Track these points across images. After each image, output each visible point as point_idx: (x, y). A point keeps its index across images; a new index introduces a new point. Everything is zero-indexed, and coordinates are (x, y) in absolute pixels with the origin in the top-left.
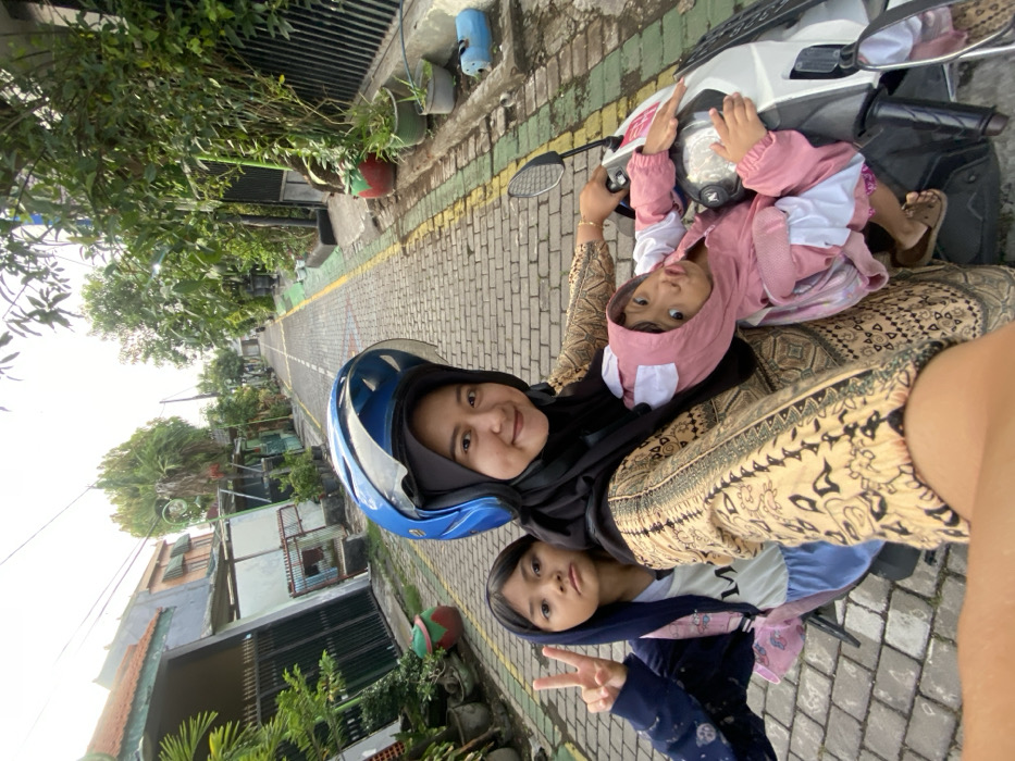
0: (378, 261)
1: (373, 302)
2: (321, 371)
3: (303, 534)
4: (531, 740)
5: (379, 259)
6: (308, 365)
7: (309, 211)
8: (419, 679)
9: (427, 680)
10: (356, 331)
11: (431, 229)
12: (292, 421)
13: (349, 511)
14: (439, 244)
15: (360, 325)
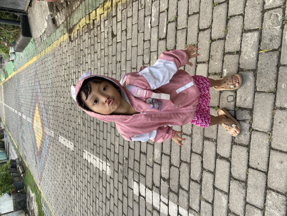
0: (55, 46)
1: (50, 72)
2: (20, 114)
5: (55, 44)
6: (13, 110)
7: (17, 16)
10: (39, 91)
11: (88, 22)
12: (4, 142)
13: (29, 202)
14: (92, 32)
15: (42, 87)
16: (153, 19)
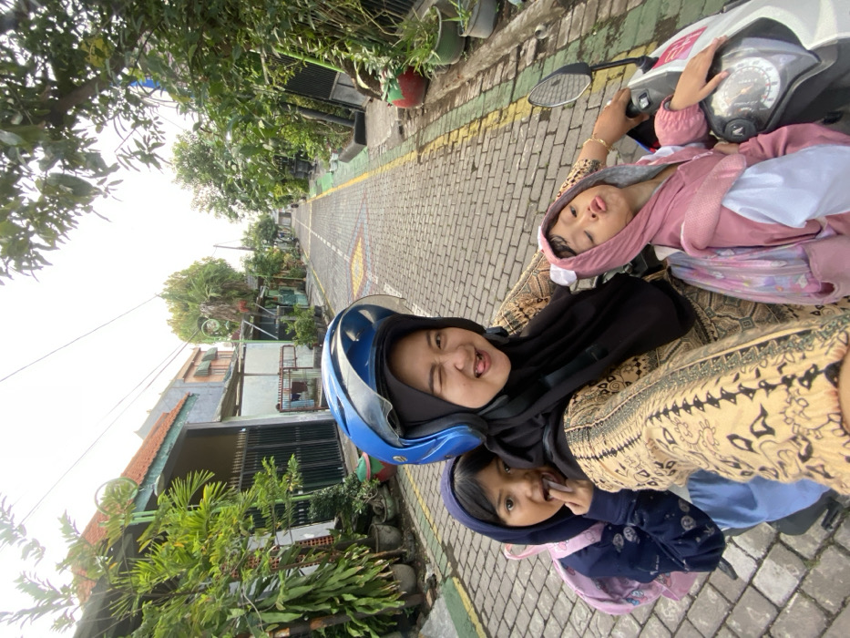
0: (397, 164)
1: (384, 199)
2: (334, 248)
3: (296, 369)
4: (427, 566)
5: (397, 163)
6: (325, 241)
7: (350, 112)
8: (356, 496)
9: (362, 498)
10: (366, 221)
11: (446, 143)
12: (304, 283)
14: (449, 158)
15: (371, 217)
16: (523, 159)
